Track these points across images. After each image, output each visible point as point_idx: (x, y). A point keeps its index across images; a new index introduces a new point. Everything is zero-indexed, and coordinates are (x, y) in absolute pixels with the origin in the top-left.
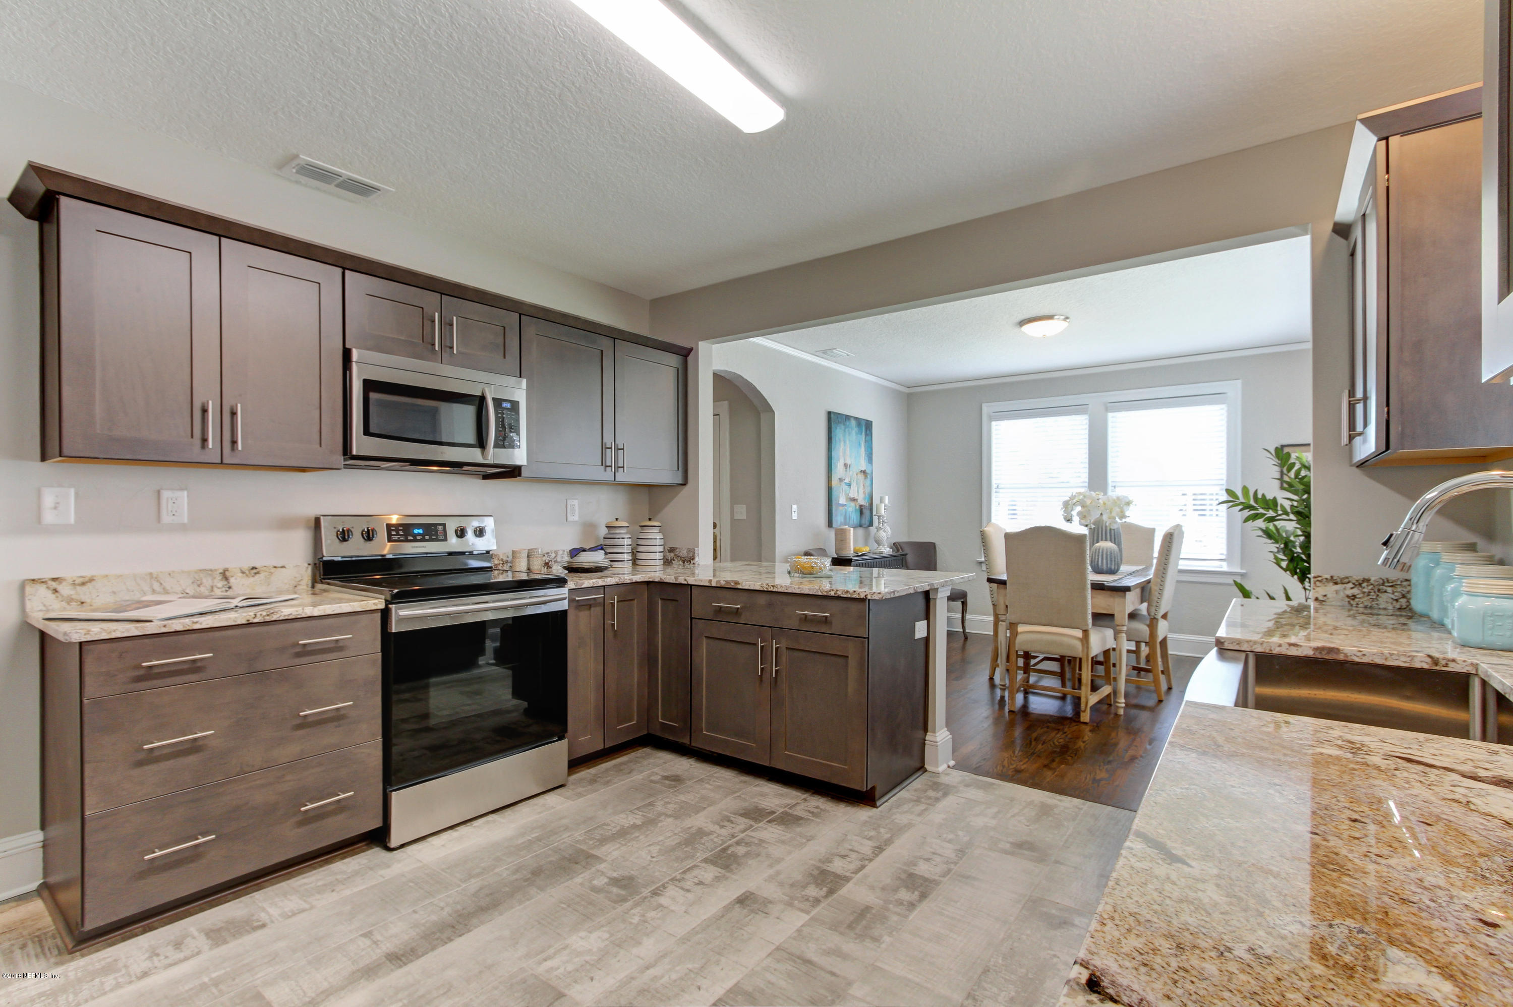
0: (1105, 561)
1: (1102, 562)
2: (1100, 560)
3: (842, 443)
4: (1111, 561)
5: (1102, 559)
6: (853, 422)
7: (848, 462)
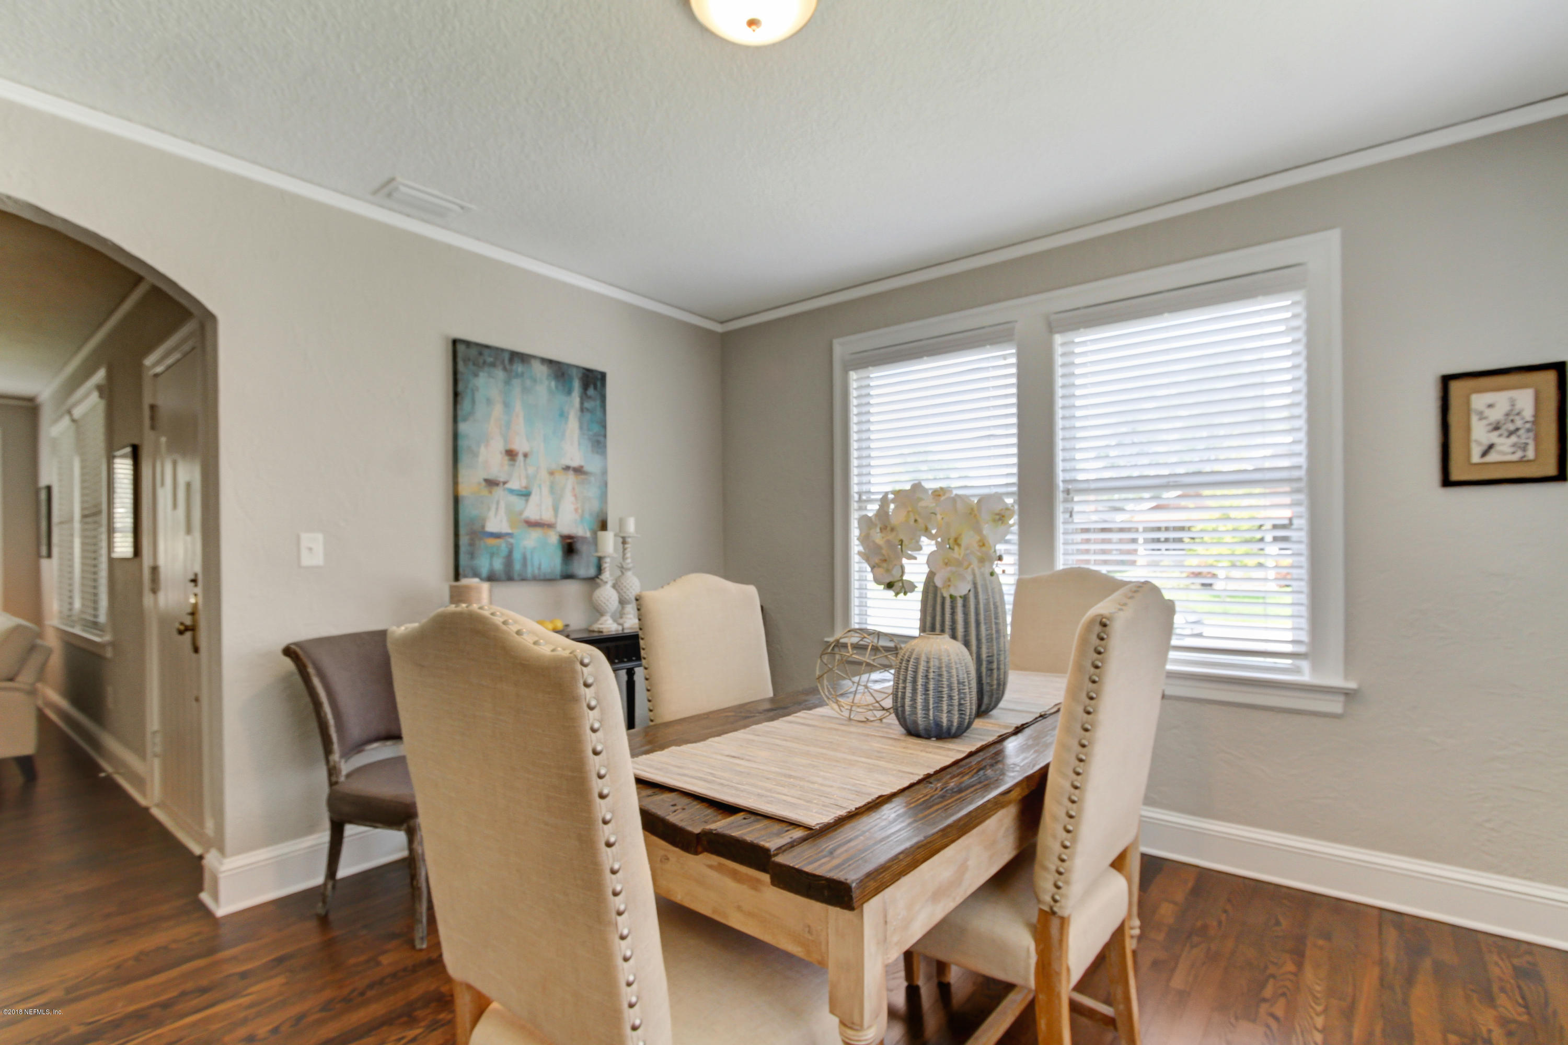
0: (920, 699)
1: (914, 699)
2: (908, 694)
3: (498, 409)
4: (939, 699)
5: (914, 690)
6: (540, 370)
7: (520, 445)
